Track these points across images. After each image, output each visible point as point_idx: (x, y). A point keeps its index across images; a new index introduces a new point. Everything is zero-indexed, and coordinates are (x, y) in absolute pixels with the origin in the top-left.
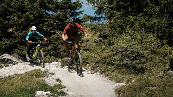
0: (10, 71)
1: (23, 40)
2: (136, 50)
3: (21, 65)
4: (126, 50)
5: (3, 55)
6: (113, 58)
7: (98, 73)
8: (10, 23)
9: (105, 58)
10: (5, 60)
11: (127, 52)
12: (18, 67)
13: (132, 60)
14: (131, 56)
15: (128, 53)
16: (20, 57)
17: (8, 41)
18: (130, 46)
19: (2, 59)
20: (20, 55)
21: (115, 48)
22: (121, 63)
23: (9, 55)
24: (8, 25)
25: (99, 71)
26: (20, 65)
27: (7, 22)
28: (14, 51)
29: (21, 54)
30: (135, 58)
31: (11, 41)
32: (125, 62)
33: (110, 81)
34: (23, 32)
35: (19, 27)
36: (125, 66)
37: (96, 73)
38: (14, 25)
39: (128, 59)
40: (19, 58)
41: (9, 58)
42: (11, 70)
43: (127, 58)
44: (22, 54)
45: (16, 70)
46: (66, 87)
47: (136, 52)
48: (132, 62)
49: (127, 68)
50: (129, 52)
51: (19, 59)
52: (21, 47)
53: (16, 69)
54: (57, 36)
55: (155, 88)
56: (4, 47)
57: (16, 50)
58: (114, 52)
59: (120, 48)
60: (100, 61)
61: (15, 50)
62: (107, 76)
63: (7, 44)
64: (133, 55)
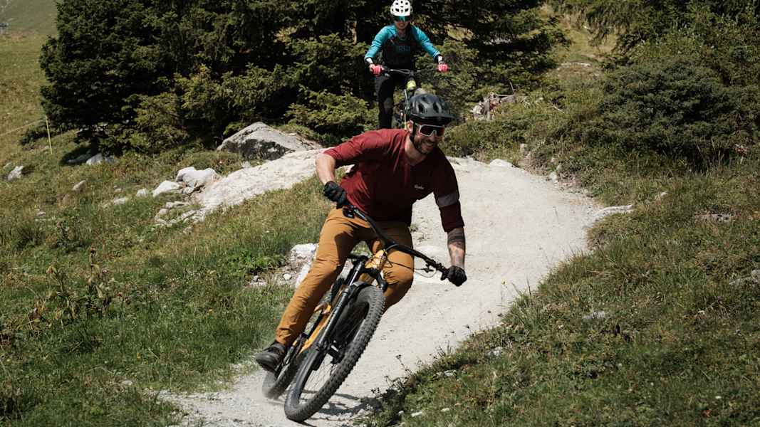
0: (255, 185)
1: (323, 69)
2: (695, 84)
3: (295, 161)
4: (660, 85)
5: (249, 128)
6: (609, 119)
7: (553, 176)
8: (272, 6)
9: (582, 118)
10: (256, 147)
11: (662, 92)
12: (285, 170)
13: (680, 123)
14: (675, 107)
15: (666, 96)
16: (312, 133)
17: (266, 74)
18: (674, 71)
19: (244, 141)
20: (312, 126)
21: (619, 80)
22: (638, 134)
23: (269, 128)
24: (266, 15)
25: (559, 167)
26: (293, 159)
27: (261, 4)
28: (289, 113)
29: (317, 121)
30: (692, 116)
31: (278, 74)
32: (655, 129)
33: (591, 202)
34: (322, 37)
35: (308, 21)
36: (654, 144)
37: (545, 178)
38: (286, 13)
39: (664, 120)
40: (308, 138)
41: (268, 139)
42: (258, 182)
43: (664, 115)
44: (319, 120)
45: (276, 180)
46: (417, 229)
47: (698, 92)
48: (681, 129)
49: (660, 153)
50: (671, 91)
51: (308, 142)
52: (315, 98)
53: (276, 177)
54: (451, 46)
55: (727, 219)
56: (252, 98)
57: (296, 109)
58: (615, 96)
59: (638, 78)
60: (561, 132)
61: (292, 106)
62: (585, 184)
63: (262, 86)
64: (686, 104)
